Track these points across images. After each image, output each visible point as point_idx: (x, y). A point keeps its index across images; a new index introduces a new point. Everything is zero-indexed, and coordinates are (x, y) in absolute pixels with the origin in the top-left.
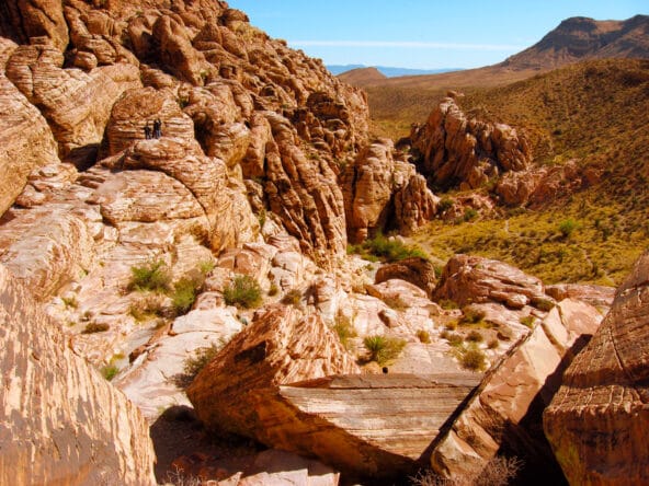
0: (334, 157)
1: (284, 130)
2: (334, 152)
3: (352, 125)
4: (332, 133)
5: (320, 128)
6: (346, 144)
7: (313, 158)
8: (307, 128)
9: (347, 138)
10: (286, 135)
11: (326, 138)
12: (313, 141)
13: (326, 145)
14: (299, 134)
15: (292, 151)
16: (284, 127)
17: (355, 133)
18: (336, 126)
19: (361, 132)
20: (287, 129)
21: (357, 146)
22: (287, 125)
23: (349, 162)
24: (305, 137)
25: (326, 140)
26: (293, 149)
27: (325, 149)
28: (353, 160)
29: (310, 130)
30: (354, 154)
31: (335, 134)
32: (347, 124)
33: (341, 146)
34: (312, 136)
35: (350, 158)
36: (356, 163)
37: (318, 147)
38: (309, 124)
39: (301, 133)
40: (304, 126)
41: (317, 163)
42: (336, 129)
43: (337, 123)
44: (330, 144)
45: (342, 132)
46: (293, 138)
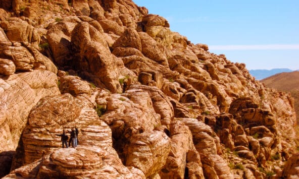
0: (259, 166)
1: (205, 138)
2: (260, 161)
3: (279, 132)
4: (256, 141)
5: (244, 136)
6: (273, 153)
7: (237, 167)
8: (230, 136)
9: (273, 146)
10: (208, 143)
11: (251, 146)
12: (237, 150)
13: (251, 153)
14: (222, 142)
15: (215, 160)
16: (206, 134)
17: (281, 141)
18: (261, 134)
19: (288, 140)
20: (210, 137)
21: (284, 154)
22: (209, 133)
23: (275, 171)
24: (228, 146)
25: (250, 148)
26: (215, 158)
27: (250, 158)
28: (281, 170)
29: (234, 138)
30: (281, 163)
31: (261, 143)
32: (273, 130)
33: (267, 155)
34: (236, 144)
35: (277, 168)
36: (283, 172)
37: (242, 155)
38: (232, 132)
39: (224, 140)
40: (227, 134)
41: (241, 173)
42: (261, 136)
43: (262, 130)
44: (255, 153)
45: (268, 140)
46: (215, 147)
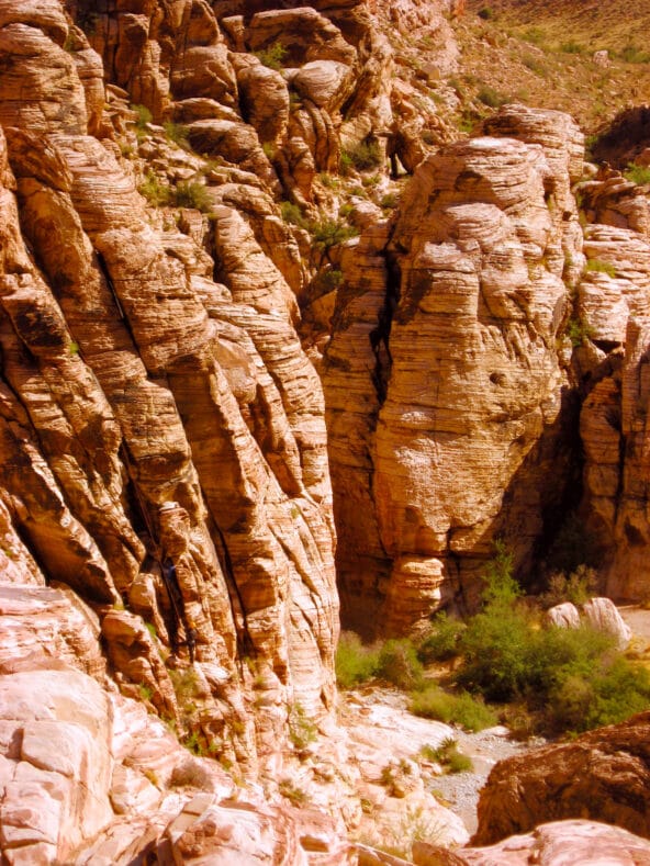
0: (284, 196)
1: (33, 54)
2: (286, 172)
3: (380, 42)
4: (274, 77)
5: (219, 52)
6: (348, 135)
7: (181, 198)
8: (154, 48)
9: (353, 103)
10: (46, 79)
11: (247, 100)
12: (182, 116)
13: (246, 136)
14: (112, 77)
15: (76, 160)
16: (38, 37)
17: (391, 82)
18: (299, 44)
19: (421, 78)
20: (56, 51)
21: (399, 145)
22: (54, 32)
23: (356, 220)
24: (143, 95)
25: (246, 111)
26: (80, 152)
27: (240, 156)
28: (382, 218)
29: (168, 57)
30: (386, 186)
31: (295, 86)
32: (355, 31)
33: (323, 144)
34: (178, 91)
35: (365, 207)
36: (392, 228)
37: (204, 144)
38: (164, 30)
39: (123, 71)
40: (138, 38)
41: (199, 225)
42: (296, 56)
43: (304, 28)
44: (266, 134)
45: (328, 74)
46: (79, 98)
